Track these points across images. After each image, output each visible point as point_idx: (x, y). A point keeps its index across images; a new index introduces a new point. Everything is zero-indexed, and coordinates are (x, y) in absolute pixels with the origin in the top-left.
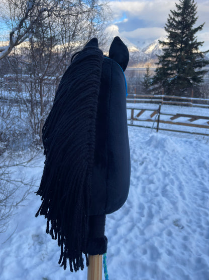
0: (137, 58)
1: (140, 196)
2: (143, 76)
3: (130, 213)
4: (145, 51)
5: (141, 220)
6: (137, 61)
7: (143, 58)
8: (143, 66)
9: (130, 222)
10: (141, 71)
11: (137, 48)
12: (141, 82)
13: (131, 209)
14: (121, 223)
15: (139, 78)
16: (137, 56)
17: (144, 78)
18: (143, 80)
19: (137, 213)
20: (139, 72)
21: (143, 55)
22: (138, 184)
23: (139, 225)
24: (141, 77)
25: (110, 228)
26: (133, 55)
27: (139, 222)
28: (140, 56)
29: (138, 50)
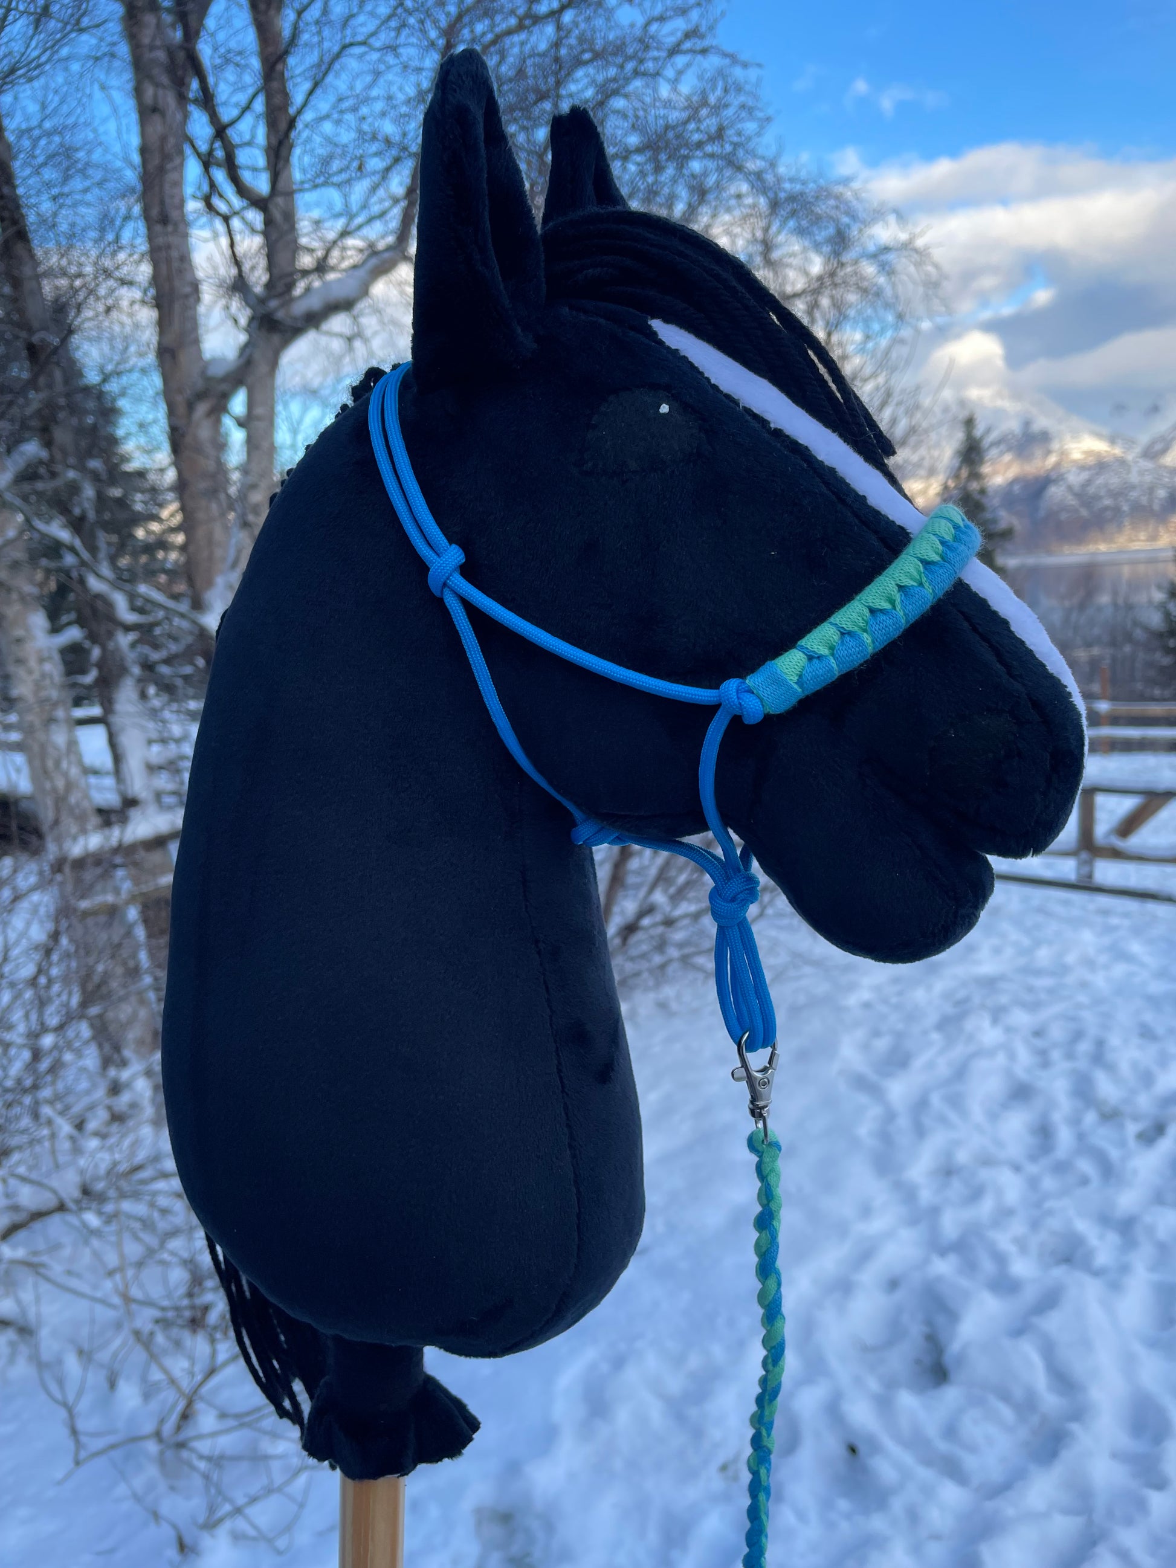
0: (1115, 494)
1: (1139, 1348)
2: (1159, 596)
3: (1067, 1455)
4: (1164, 451)
5: (1142, 1505)
6: (1117, 510)
7: (1151, 490)
8: (1153, 538)
9: (1067, 1511)
10: (1141, 568)
11: (1112, 440)
12: (1146, 629)
13: (1074, 1427)
14: (1010, 1512)
15: (1130, 607)
16: (1114, 481)
17: (1162, 607)
18: (1155, 620)
19: (1115, 1456)
20: (1126, 570)
21: (1148, 478)
22: (1125, 1269)
23: (1131, 1538)
24: (1141, 598)
25: (936, 1537)
26: (1089, 482)
27: (1129, 1522)
28: (1134, 478)
29: (1118, 451)
